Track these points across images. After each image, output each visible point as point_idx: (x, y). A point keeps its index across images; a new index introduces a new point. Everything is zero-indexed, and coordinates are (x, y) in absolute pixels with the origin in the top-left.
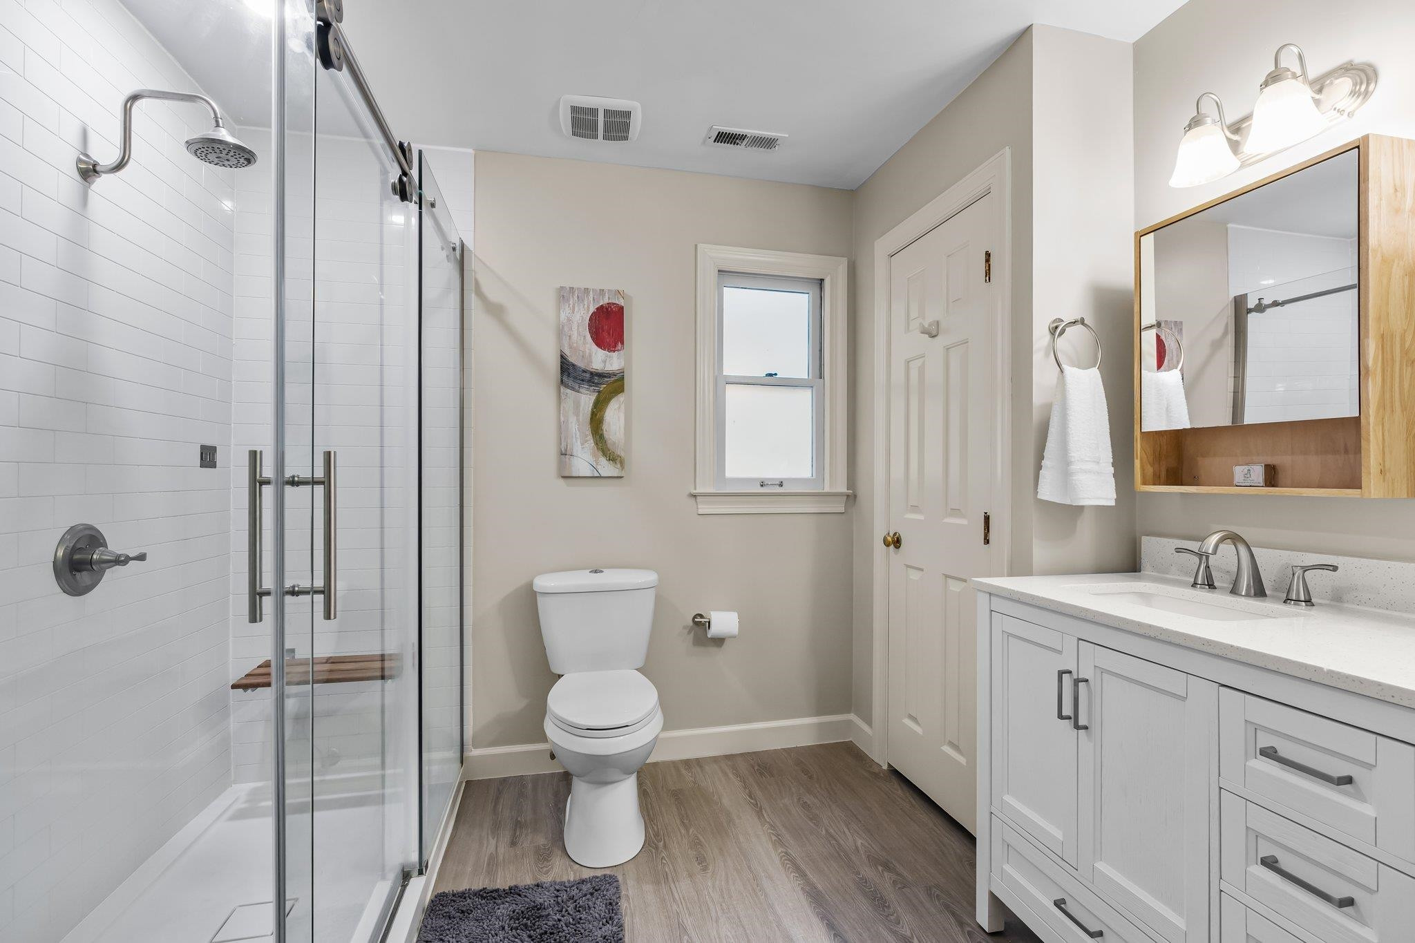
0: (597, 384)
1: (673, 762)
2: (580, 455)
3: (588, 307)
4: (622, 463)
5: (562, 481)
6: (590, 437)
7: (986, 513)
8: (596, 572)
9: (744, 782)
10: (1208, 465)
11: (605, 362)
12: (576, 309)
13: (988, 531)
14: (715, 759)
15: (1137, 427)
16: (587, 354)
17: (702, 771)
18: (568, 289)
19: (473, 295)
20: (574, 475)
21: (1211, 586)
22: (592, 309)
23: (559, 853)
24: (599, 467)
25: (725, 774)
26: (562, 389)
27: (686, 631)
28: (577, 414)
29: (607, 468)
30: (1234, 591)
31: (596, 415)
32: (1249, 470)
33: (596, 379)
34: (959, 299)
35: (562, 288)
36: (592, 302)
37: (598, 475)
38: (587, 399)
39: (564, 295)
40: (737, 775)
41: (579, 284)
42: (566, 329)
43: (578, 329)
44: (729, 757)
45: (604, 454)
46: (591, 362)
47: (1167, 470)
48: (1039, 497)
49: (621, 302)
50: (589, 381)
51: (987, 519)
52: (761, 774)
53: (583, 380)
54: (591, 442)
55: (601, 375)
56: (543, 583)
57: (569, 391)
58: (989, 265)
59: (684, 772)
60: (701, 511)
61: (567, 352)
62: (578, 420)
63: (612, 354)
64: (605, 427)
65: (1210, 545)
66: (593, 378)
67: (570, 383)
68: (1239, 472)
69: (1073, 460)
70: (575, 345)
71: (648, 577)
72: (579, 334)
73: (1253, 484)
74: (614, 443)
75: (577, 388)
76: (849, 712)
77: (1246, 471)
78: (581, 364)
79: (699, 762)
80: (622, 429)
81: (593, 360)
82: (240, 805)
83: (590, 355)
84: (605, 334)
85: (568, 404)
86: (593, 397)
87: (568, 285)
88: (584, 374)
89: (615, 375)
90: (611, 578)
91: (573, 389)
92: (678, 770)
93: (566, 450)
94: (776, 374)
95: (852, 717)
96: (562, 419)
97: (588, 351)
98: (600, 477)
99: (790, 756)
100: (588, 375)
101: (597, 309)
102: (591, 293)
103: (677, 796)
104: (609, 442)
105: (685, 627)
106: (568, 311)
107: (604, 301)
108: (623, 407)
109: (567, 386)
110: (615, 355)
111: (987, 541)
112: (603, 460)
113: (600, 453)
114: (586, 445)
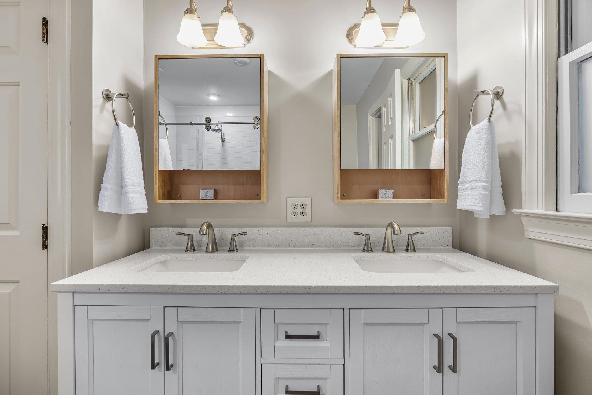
7: (44, 225)
10: (186, 189)
13: (47, 238)
15: (156, 167)
21: (194, 250)
30: (206, 251)
32: (207, 192)
34: (10, 47)
47: (167, 191)
48: (100, 209)
51: (45, 229)
58: (47, 30)
65: (204, 231)
68: (203, 192)
69: (127, 184)
73: (209, 198)
77: (206, 192)
111: (45, 246)
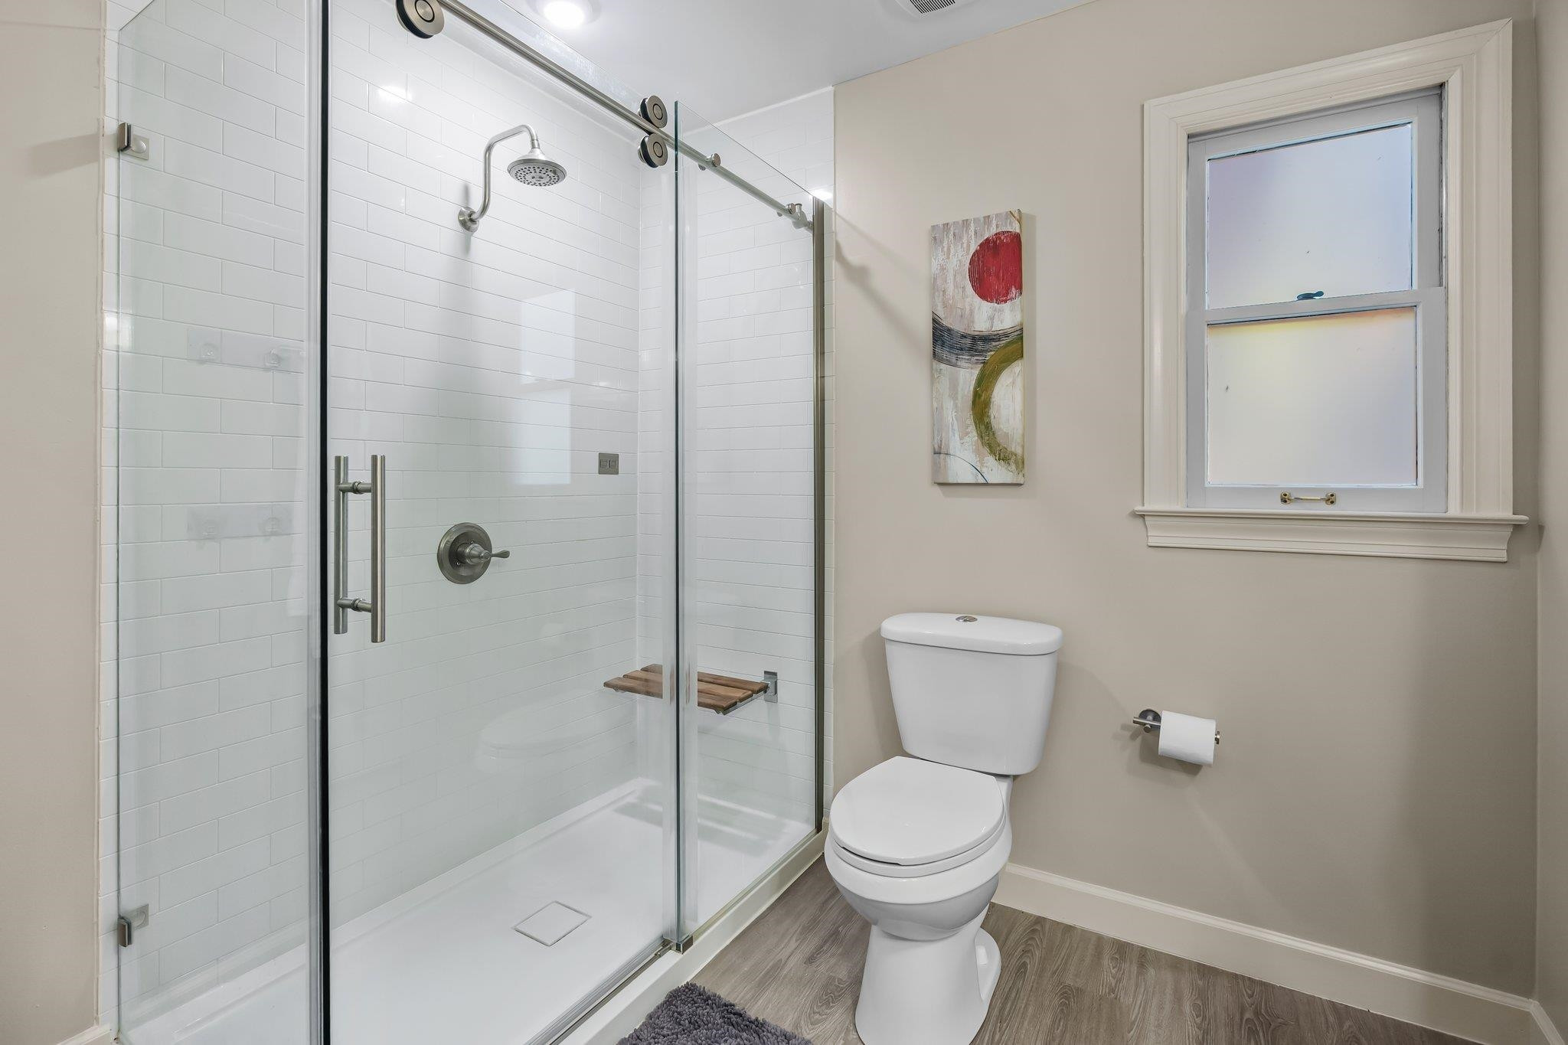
0: (981, 352)
1: (1100, 939)
2: (958, 454)
3: (969, 246)
4: (1021, 464)
5: (937, 489)
6: (972, 428)
8: (966, 620)
9: (1206, 1032)
11: (992, 319)
12: (952, 251)
14: (1176, 964)
16: (967, 312)
17: (1139, 974)
18: (942, 226)
19: (834, 262)
20: (951, 480)
22: (974, 247)
23: (849, 1002)
24: (984, 470)
25: (1178, 999)
26: (935, 363)
27: (1128, 734)
28: (954, 396)
29: (996, 472)
31: (980, 396)
33: (980, 345)
35: (933, 227)
36: (973, 236)
37: (983, 481)
38: (967, 374)
39: (939, 235)
40: (1201, 1010)
41: (954, 217)
42: (939, 282)
43: (955, 279)
44: (1205, 971)
45: (992, 452)
46: (973, 322)
49: (1015, 228)
50: (970, 349)
52: (1252, 1033)
53: (962, 349)
54: (973, 436)
55: (986, 339)
56: (895, 627)
57: (943, 366)
59: (1106, 961)
60: (1152, 542)
61: (941, 313)
62: (956, 406)
63: (1003, 305)
64: (993, 412)
66: (977, 344)
67: (945, 354)
70: (951, 302)
71: (1042, 636)
72: (956, 286)
74: (1007, 435)
75: (954, 360)
76: (1527, 992)
78: (958, 327)
79: (1144, 957)
80: (1018, 415)
81: (976, 320)
82: (631, 799)
83: (972, 312)
84: (992, 279)
85: (944, 384)
86: (976, 372)
87: (940, 222)
88: (963, 341)
89: (1006, 335)
90: (987, 632)
91: (949, 363)
92: (1098, 954)
93: (940, 448)
94: (1320, 294)
95: (1533, 1007)
96: (935, 405)
97: (968, 308)
98: (987, 484)
99: (1341, 1025)
100: (968, 341)
101: (981, 245)
102: (972, 225)
103: (1069, 996)
104: (998, 434)
105: (1124, 727)
106: (941, 256)
107: (990, 232)
108: (1019, 382)
109: (941, 360)
110: (1006, 307)
112: (990, 460)
113: (986, 450)
114: (967, 439)
